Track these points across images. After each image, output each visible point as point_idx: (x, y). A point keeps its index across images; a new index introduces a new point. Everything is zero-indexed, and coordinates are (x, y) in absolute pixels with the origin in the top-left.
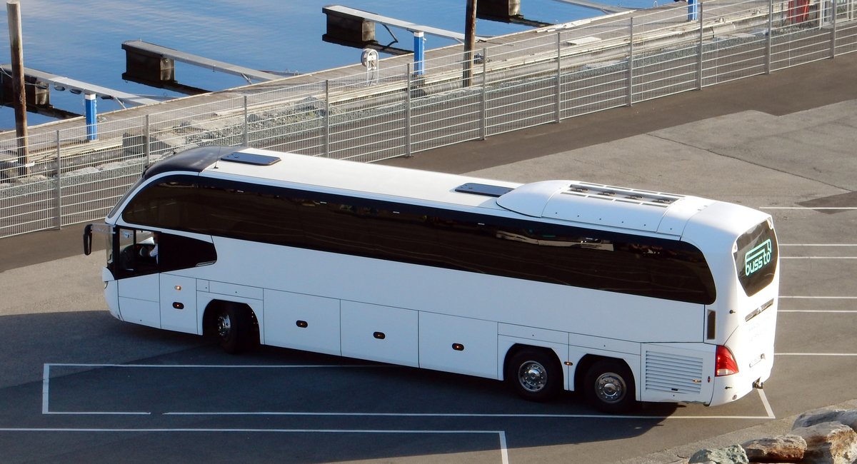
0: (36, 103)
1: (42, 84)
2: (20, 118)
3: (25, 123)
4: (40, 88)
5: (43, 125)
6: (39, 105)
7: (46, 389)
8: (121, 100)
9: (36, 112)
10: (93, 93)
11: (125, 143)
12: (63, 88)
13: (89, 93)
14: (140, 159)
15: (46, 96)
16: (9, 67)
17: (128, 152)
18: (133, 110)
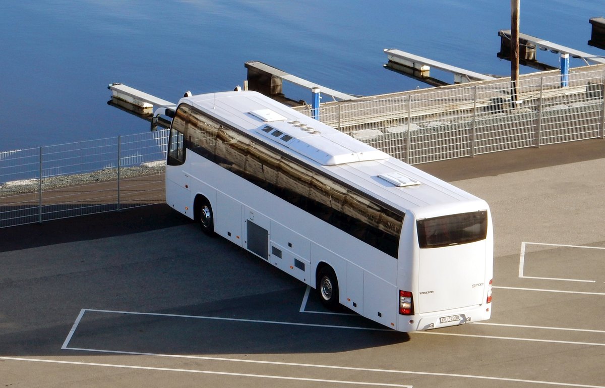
0: (526, 58)
1: (531, 45)
2: (514, 68)
3: (518, 72)
4: (530, 48)
5: (530, 74)
6: (528, 59)
7: (522, 260)
8: (587, 59)
9: (525, 65)
10: (567, 53)
11: (588, 89)
12: (546, 49)
13: (564, 53)
14: (598, 101)
15: (532, 54)
16: (509, 32)
17: (589, 95)
18: (594, 67)
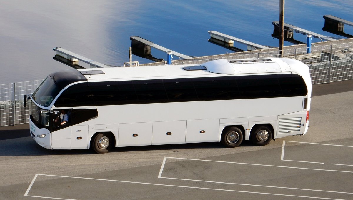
0: (288, 37)
2: (281, 43)
3: (283, 45)
5: (290, 46)
7: (283, 151)
8: (321, 38)
9: (287, 41)
11: (322, 55)
12: (298, 32)
13: (309, 35)
14: (327, 62)
15: (292, 35)
16: (278, 23)
17: (323, 59)
18: (326, 42)
